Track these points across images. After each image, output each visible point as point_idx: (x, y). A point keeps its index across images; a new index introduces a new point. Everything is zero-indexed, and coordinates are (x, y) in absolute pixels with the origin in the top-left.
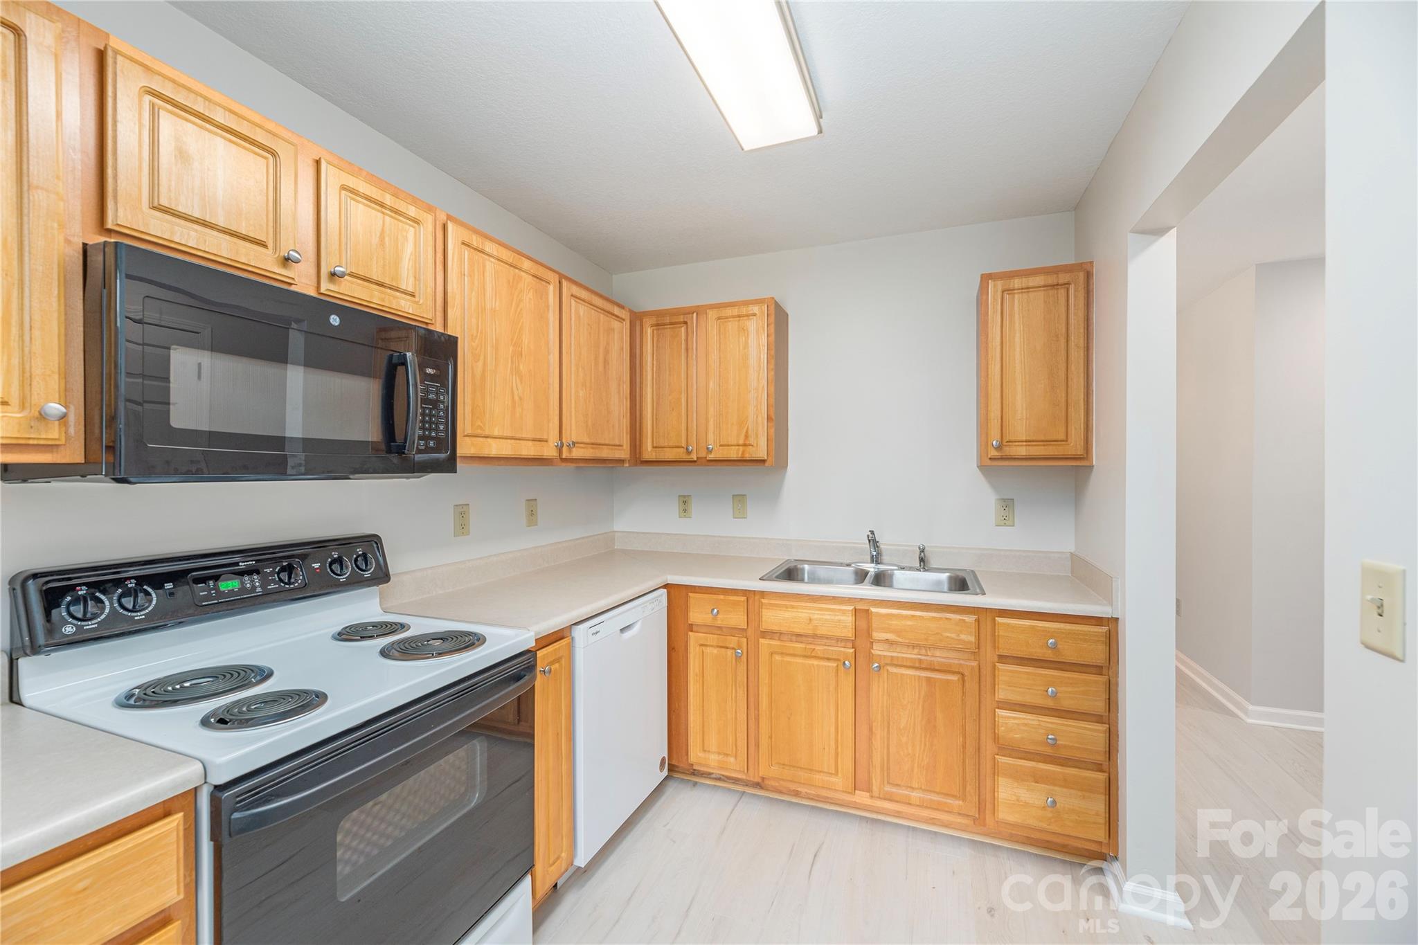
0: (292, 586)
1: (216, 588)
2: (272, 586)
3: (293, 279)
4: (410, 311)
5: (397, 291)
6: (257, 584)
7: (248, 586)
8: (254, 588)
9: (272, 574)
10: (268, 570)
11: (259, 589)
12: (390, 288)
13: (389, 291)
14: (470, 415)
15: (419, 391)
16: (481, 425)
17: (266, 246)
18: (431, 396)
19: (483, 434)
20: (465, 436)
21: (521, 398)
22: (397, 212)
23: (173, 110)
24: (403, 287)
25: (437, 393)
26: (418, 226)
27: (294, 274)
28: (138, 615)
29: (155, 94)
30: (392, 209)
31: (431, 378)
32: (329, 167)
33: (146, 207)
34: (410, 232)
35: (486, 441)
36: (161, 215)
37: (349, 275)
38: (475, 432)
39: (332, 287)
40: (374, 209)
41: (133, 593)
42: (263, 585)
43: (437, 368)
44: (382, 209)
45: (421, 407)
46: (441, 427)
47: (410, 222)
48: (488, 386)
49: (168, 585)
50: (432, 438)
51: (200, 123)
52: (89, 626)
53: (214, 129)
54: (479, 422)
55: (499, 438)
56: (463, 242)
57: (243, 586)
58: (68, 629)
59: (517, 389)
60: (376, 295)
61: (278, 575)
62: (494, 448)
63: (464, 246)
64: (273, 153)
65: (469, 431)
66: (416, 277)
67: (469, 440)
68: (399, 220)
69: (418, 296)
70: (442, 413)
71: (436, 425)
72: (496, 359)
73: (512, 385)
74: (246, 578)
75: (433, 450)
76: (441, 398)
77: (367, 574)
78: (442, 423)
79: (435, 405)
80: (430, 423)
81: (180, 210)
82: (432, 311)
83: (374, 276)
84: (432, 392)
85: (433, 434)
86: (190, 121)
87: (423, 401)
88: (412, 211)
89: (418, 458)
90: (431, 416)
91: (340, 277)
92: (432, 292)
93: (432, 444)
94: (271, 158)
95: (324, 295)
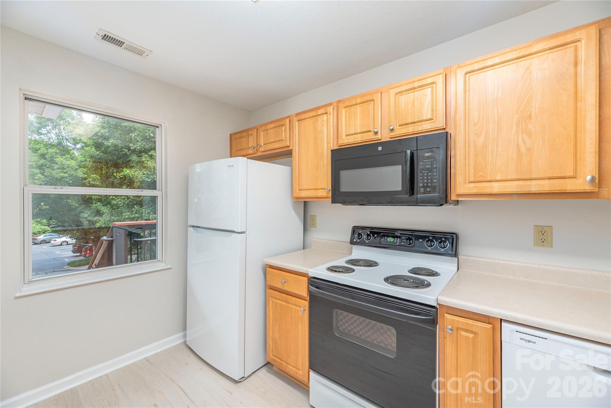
0: (411, 245)
1: (386, 240)
2: (403, 243)
3: (379, 138)
4: (429, 128)
5: (422, 121)
6: (398, 241)
7: (395, 241)
8: (397, 242)
9: (404, 239)
10: (403, 238)
11: (398, 243)
12: (418, 122)
13: (418, 123)
14: (473, 170)
15: (420, 165)
16: (483, 175)
17: (371, 131)
18: (428, 166)
19: (485, 179)
20: (469, 183)
21: (529, 150)
22: (422, 86)
23: (349, 108)
24: (425, 118)
25: (432, 165)
26: (434, 85)
27: (379, 136)
28: (367, 242)
29: (346, 107)
30: (419, 87)
31: (428, 157)
32: (391, 90)
33: (344, 137)
34: (428, 91)
35: (488, 184)
36: (347, 137)
37: (399, 126)
38: (478, 180)
39: (392, 134)
40: (410, 93)
41: (368, 235)
42: (400, 242)
43: (432, 152)
44: (414, 90)
45: (421, 173)
46: (435, 181)
47: (429, 86)
48: (490, 150)
49: (376, 235)
50: (429, 187)
51: (354, 107)
52: (358, 241)
53: (357, 106)
54: (481, 174)
55: (503, 181)
56: (467, 73)
57: (394, 241)
58: (355, 240)
59: (524, 143)
60: (410, 129)
61: (406, 240)
62: (496, 188)
63: (467, 75)
64: (373, 100)
65: (472, 179)
66: (433, 111)
67: (472, 185)
68: (422, 89)
69: (434, 119)
70: (435, 174)
71: (432, 179)
72: (498, 130)
73: (518, 143)
74: (396, 239)
75: (429, 192)
76: (435, 166)
77: (442, 250)
78: (435, 179)
79: (430, 170)
80: (427, 179)
81: (350, 133)
82: (443, 122)
83: (410, 121)
84: (428, 164)
85: (429, 185)
86: (352, 108)
87: (422, 169)
88: (429, 80)
89: (419, 196)
90: (428, 176)
91: (393, 129)
92: (443, 112)
93: (428, 189)
94: (372, 102)
95: (391, 138)
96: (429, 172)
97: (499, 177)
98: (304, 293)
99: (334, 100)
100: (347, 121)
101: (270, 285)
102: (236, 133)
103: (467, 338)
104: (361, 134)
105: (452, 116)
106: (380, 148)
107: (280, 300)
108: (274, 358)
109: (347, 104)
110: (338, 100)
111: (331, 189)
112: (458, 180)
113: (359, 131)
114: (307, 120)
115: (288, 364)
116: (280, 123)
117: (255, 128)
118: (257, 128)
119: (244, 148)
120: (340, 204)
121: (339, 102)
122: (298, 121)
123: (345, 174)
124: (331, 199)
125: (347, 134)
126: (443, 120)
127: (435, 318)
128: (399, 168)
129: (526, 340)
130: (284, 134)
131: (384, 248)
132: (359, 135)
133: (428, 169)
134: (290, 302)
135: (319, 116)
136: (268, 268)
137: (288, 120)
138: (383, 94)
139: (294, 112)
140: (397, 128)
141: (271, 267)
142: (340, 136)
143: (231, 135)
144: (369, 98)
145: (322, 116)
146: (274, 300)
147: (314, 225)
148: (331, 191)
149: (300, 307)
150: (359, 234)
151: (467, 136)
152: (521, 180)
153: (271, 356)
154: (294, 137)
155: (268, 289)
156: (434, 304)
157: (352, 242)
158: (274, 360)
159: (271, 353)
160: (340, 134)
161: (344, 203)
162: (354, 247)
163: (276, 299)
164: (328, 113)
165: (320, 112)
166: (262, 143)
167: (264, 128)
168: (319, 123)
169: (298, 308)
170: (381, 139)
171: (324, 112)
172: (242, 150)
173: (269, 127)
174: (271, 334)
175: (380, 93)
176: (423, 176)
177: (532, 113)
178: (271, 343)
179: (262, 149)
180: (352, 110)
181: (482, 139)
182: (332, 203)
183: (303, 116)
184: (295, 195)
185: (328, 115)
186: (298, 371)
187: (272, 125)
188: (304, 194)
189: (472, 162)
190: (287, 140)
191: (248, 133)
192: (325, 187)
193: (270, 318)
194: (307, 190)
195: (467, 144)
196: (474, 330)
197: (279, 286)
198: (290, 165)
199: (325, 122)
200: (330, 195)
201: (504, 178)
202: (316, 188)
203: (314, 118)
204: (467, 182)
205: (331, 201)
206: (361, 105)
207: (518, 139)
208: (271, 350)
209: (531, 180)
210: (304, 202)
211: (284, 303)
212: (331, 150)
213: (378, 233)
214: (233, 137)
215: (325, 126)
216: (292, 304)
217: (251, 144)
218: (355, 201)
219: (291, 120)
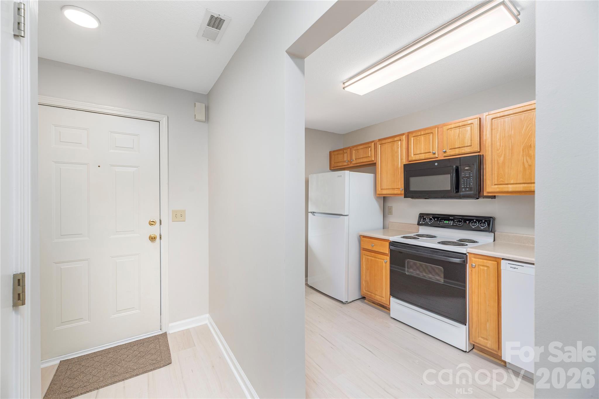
0: (460, 225)
1: (444, 222)
2: (455, 224)
4: (469, 151)
5: (465, 147)
8: (451, 223)
9: (456, 221)
13: (462, 148)
14: (497, 177)
15: (462, 175)
16: (503, 180)
17: (431, 152)
18: (467, 175)
19: (504, 183)
20: (495, 185)
21: (530, 166)
22: (464, 125)
23: (416, 137)
24: (466, 145)
25: (469, 174)
26: (472, 125)
27: (437, 156)
28: (430, 223)
29: (414, 137)
30: (463, 126)
31: (467, 170)
32: (444, 127)
33: (412, 156)
34: (468, 128)
35: (506, 186)
36: (414, 156)
37: (450, 149)
38: (500, 183)
39: (445, 154)
40: (457, 129)
41: (431, 219)
42: (453, 223)
43: (470, 167)
44: (459, 128)
45: (463, 179)
46: (471, 184)
47: (469, 125)
48: (507, 165)
49: (436, 219)
50: (467, 188)
51: (420, 136)
52: (423, 223)
53: (422, 136)
54: (501, 179)
55: (515, 184)
56: (492, 119)
57: (449, 223)
58: (421, 223)
59: (527, 162)
60: (457, 151)
61: (457, 222)
62: (511, 188)
63: (493, 120)
64: (432, 133)
65: (496, 183)
66: (471, 140)
67: (496, 186)
68: (465, 127)
69: (472, 145)
70: (471, 180)
71: (469, 183)
72: (511, 154)
73: (523, 161)
74: (450, 221)
75: (468, 191)
76: (471, 175)
77: (482, 228)
78: (472, 183)
79: (469, 178)
80: (467, 183)
81: (417, 153)
82: (478, 148)
83: (457, 147)
84: (467, 174)
85: (468, 186)
86: (418, 137)
87: (464, 177)
88: (470, 122)
89: (461, 193)
90: (467, 181)
91: (445, 151)
92: (478, 142)
93: (467, 189)
94: (432, 134)
95: (444, 157)
96: (468, 179)
97: (512, 182)
98: (387, 251)
99: (406, 131)
100: (415, 145)
101: (363, 248)
102: (334, 151)
103: (483, 270)
104: (424, 154)
105: (484, 144)
106: (436, 164)
107: (370, 256)
108: (366, 292)
109: (414, 134)
110: (408, 131)
111: (403, 189)
112: (487, 183)
113: (423, 152)
114: (387, 144)
115: (376, 295)
116: (367, 146)
117: (349, 148)
118: (350, 148)
119: (341, 161)
120: (410, 199)
121: (409, 133)
122: (380, 144)
123: (413, 180)
124: (404, 195)
125: (415, 154)
126: (478, 147)
127: (465, 261)
128: (449, 176)
129: (513, 268)
130: (371, 152)
131: (442, 227)
132: (423, 155)
133: (467, 177)
134: (377, 257)
135: (395, 142)
136: (362, 238)
137: (373, 144)
138: (439, 129)
139: (377, 138)
140: (448, 151)
141: (364, 237)
142: (410, 155)
143: (330, 152)
144: (429, 131)
145: (397, 141)
146: (366, 257)
147: (390, 213)
148: (403, 190)
149: (383, 259)
150: (424, 218)
151: (493, 157)
152: (526, 183)
153: (364, 291)
154: (377, 155)
155: (362, 251)
156: (465, 252)
157: (419, 224)
158: (366, 293)
159: (364, 289)
160: (410, 154)
161: (412, 197)
162: (420, 227)
163: (367, 256)
164: (401, 140)
165: (396, 139)
166: (354, 158)
167: (355, 148)
168: (395, 146)
169: (382, 261)
170: (437, 158)
171: (399, 139)
172: (338, 162)
173: (359, 148)
174: (364, 278)
175: (437, 128)
176: (464, 181)
177: (532, 144)
178: (364, 283)
179: (353, 162)
180: (418, 138)
181: (502, 158)
182: (404, 198)
183: (384, 142)
184: (378, 192)
185: (402, 142)
186: (383, 299)
187: (362, 147)
188: (385, 192)
189: (496, 173)
190: (372, 156)
191: (344, 152)
192: (399, 187)
193: (363, 268)
194: (387, 189)
195: (493, 161)
196: (487, 265)
197: (370, 248)
198: (375, 172)
199: (400, 146)
200: (403, 192)
201: (515, 182)
202: (393, 188)
203: (392, 143)
204: (493, 185)
205: (403, 197)
206: (424, 135)
207: (523, 159)
208: (364, 287)
209: (532, 183)
210: (384, 197)
211: (373, 258)
212: (404, 165)
213: (438, 218)
214: (332, 154)
215: (400, 148)
216: (378, 258)
217: (345, 159)
218: (420, 197)
219: (375, 144)
